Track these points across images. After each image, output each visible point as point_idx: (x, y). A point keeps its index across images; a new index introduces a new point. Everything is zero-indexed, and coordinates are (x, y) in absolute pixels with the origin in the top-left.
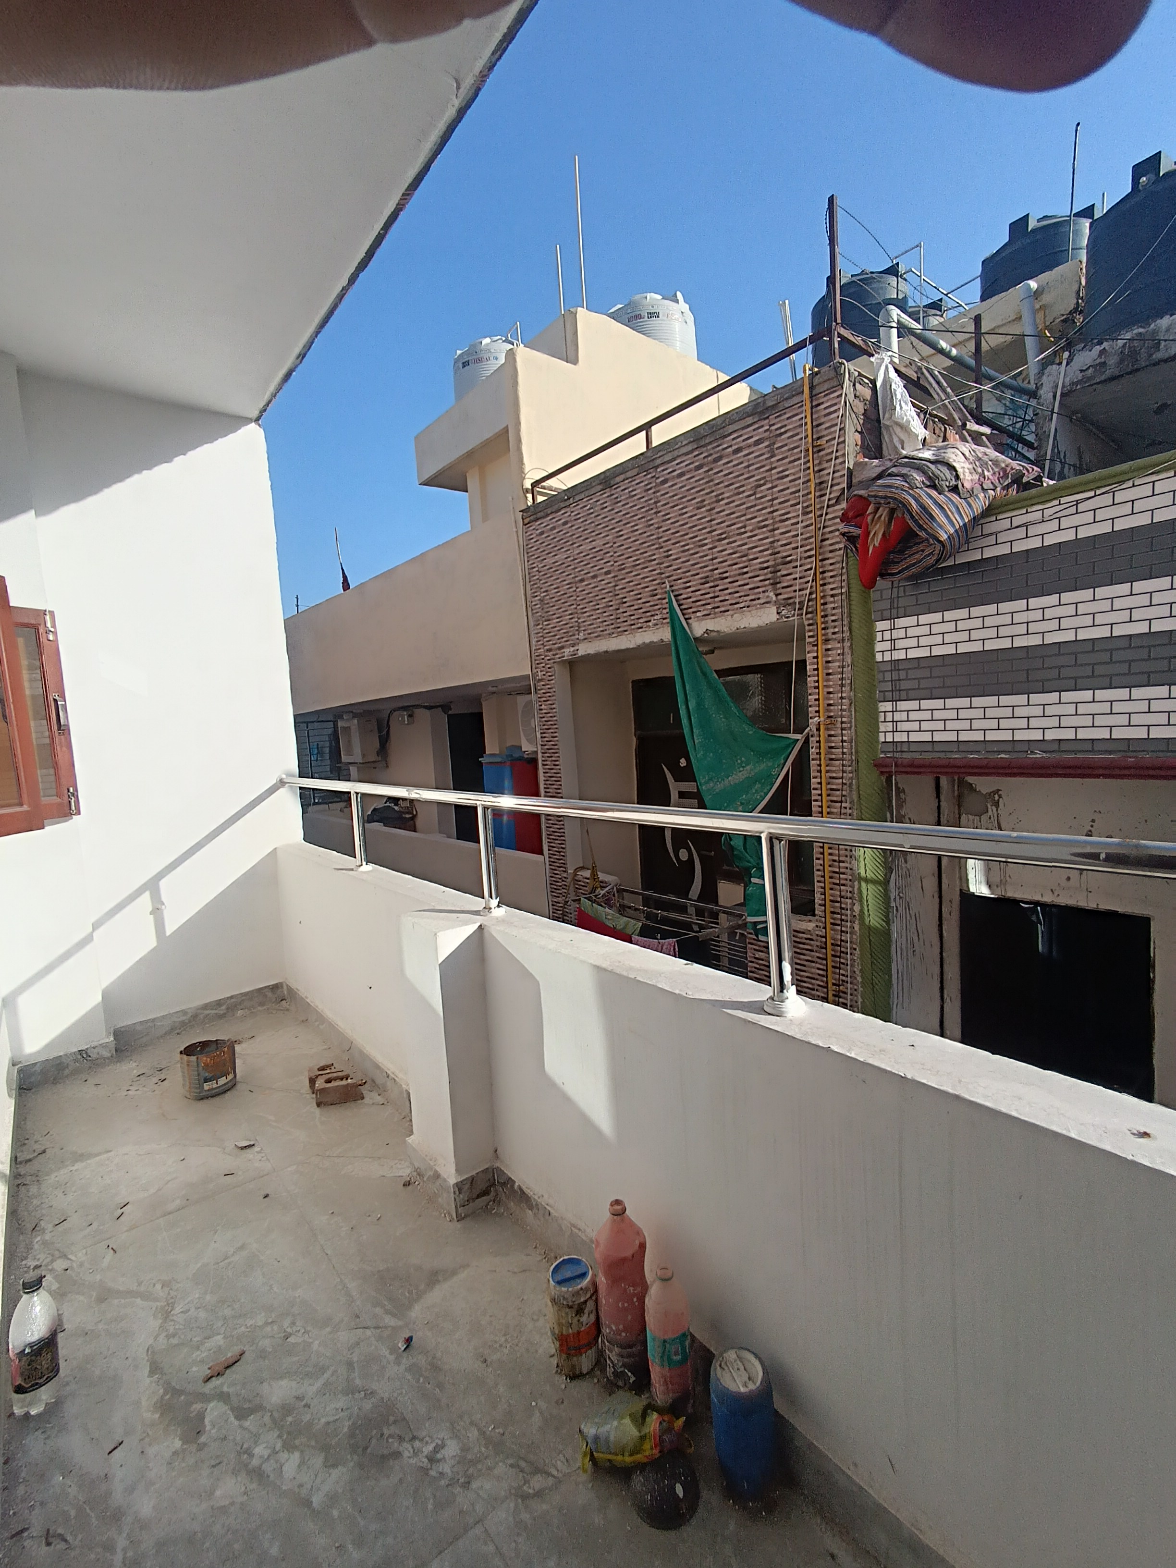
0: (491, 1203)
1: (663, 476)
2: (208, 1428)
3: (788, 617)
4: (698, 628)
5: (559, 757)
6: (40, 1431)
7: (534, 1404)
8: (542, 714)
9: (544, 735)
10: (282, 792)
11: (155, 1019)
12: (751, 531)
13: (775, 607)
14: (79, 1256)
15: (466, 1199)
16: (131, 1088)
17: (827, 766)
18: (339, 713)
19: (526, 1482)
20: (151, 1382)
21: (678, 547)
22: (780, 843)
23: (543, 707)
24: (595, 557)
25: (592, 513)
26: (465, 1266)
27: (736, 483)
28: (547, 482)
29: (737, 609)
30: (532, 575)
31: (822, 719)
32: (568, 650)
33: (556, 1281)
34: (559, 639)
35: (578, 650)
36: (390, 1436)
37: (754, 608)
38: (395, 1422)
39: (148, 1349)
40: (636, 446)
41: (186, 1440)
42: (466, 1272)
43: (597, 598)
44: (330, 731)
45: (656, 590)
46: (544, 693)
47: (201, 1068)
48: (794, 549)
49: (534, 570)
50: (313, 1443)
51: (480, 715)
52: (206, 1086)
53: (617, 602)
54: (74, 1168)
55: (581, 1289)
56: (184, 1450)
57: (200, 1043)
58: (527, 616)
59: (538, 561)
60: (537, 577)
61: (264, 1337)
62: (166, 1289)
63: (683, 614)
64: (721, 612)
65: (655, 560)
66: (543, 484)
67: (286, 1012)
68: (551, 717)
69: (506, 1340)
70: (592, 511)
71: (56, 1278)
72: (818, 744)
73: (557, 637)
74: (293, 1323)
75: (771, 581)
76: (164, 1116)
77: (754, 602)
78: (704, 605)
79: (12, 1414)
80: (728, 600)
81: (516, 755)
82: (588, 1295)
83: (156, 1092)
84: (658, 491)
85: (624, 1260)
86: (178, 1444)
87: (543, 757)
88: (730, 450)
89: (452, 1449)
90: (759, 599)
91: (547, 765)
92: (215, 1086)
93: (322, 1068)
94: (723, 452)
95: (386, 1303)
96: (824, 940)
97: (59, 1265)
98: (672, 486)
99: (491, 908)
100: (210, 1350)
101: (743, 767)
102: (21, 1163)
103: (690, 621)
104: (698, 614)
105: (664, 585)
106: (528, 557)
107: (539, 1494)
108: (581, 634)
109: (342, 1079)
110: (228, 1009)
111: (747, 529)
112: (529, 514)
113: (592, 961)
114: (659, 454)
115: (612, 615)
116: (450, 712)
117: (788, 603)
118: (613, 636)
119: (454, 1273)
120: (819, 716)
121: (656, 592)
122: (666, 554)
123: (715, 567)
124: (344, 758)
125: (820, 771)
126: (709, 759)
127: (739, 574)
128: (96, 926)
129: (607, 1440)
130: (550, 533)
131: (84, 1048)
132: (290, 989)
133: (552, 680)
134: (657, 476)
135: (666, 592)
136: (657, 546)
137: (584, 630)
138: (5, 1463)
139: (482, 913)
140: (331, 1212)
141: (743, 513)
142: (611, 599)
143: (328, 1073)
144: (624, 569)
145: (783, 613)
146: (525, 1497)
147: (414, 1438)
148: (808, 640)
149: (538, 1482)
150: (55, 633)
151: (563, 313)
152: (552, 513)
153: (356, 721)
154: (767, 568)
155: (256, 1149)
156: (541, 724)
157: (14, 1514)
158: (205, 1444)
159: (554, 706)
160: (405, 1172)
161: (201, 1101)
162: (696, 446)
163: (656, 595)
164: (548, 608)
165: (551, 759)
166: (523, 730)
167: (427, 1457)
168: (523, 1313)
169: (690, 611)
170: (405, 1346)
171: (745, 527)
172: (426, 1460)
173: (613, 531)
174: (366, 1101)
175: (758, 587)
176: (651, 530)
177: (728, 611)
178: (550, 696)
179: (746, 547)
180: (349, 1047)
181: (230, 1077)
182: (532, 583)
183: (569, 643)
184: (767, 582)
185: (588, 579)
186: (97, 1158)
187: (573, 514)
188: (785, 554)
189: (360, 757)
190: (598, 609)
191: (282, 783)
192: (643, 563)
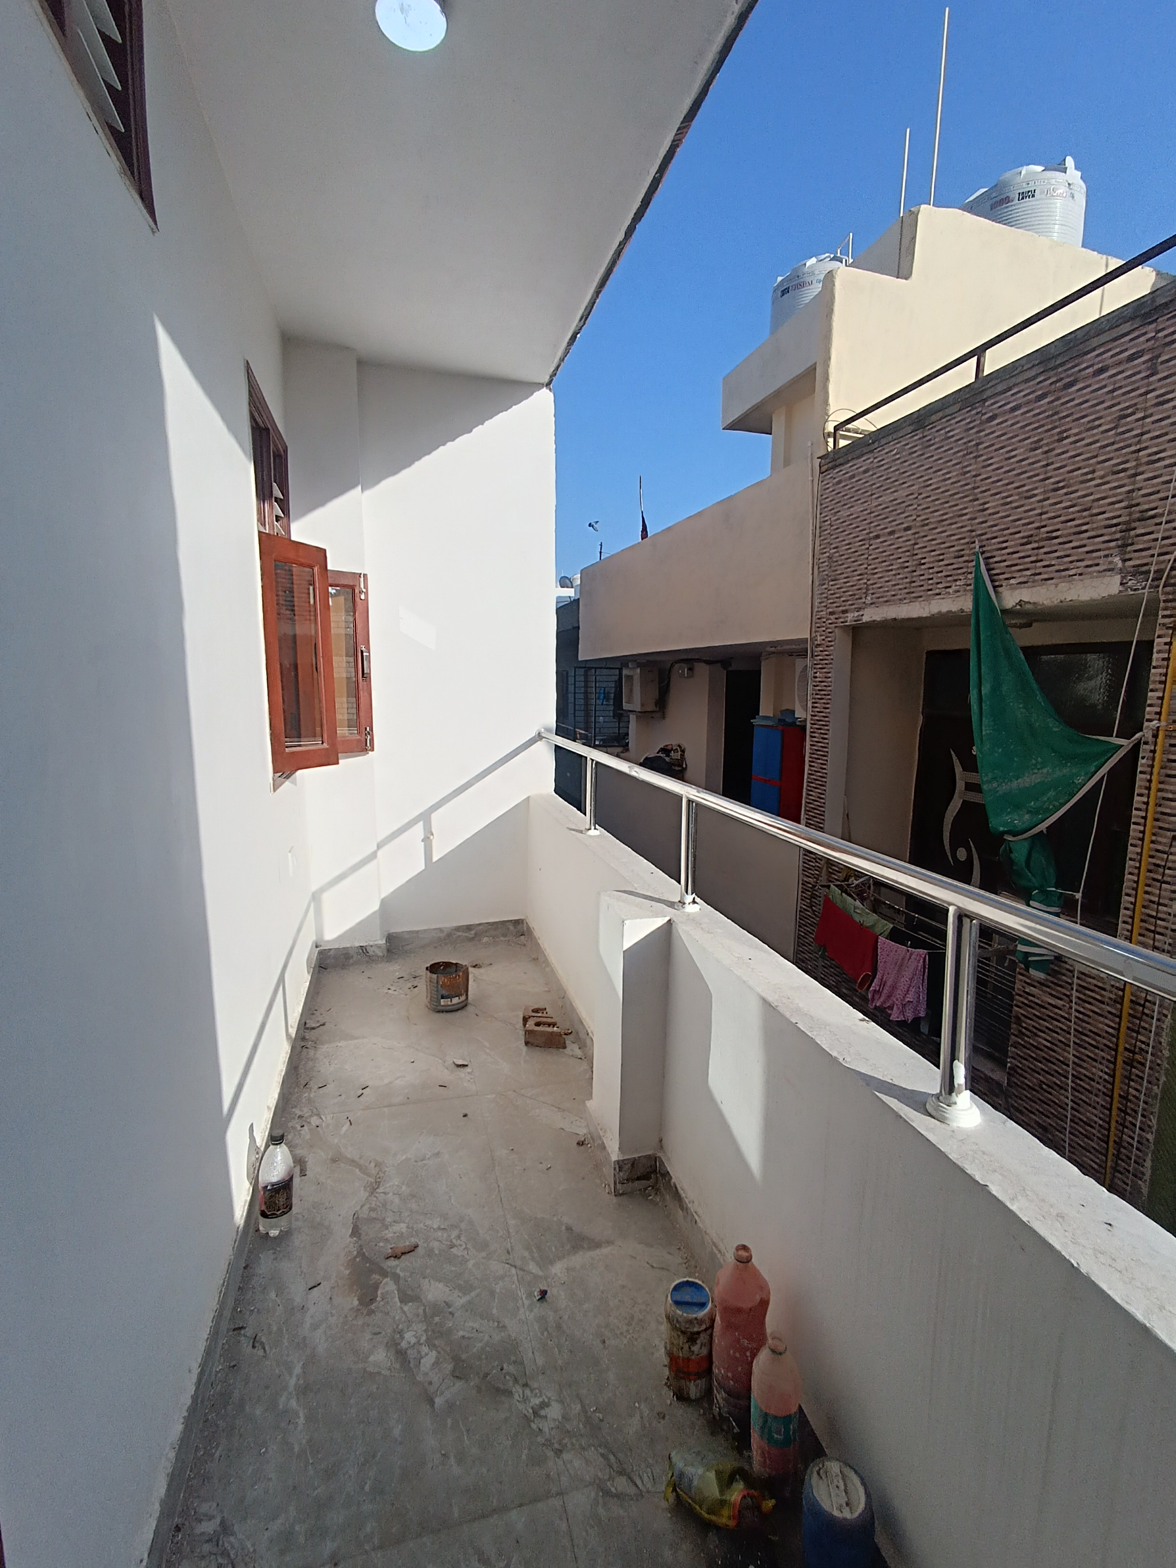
0: (650, 1188)
1: (991, 411)
2: (378, 1299)
3: (1135, 590)
4: (1010, 598)
5: (828, 730)
6: (271, 1251)
7: (637, 1405)
8: (816, 682)
9: (816, 705)
10: (540, 745)
11: (418, 931)
12: (1102, 477)
13: (1119, 576)
14: (328, 1118)
15: (626, 1178)
16: (391, 988)
17: (1160, 783)
18: (624, 661)
19: (611, 1478)
20: (350, 1242)
21: (998, 500)
22: (971, 921)
23: (818, 675)
24: (896, 510)
25: (898, 459)
26: (609, 1243)
27: (1091, 414)
28: (853, 423)
29: (1065, 577)
30: (823, 529)
31: (1163, 723)
32: (852, 615)
33: (675, 1299)
34: (843, 601)
35: (862, 615)
36: (508, 1373)
37: (1089, 576)
38: (515, 1362)
39: (354, 1215)
40: (965, 375)
41: (361, 1302)
42: (609, 1248)
43: (891, 557)
44: (617, 678)
45: (963, 550)
46: (821, 660)
47: (439, 986)
48: (1162, 499)
49: (826, 523)
50: (448, 1349)
51: (759, 673)
52: (443, 1002)
53: (915, 562)
54: (340, 1044)
55: (696, 1319)
56: (358, 1310)
57: (443, 962)
58: (813, 574)
59: (832, 514)
60: (829, 531)
61: (435, 1239)
62: (377, 1169)
63: (992, 581)
64: (1042, 580)
65: (966, 514)
66: (849, 426)
67: (523, 947)
68: (825, 686)
69: (628, 1331)
70: (898, 456)
71: (310, 1130)
72: (1151, 755)
73: (842, 599)
74: (459, 1237)
75: (1120, 543)
76: (408, 1019)
77: (1090, 569)
78: (1020, 570)
79: (258, 1230)
80: (1053, 565)
81: (789, 720)
82: (704, 1327)
83: (407, 996)
84: (983, 430)
85: (739, 1311)
86: (356, 1302)
87: (811, 728)
88: (1091, 370)
89: (554, 1412)
90: (1097, 565)
91: (815, 737)
92: (449, 1003)
93: (536, 1011)
94: (1079, 375)
95: (535, 1250)
96: (1121, 993)
97: (315, 1121)
98: (1002, 423)
99: (684, 903)
100: (395, 1233)
101: (1039, 769)
102: (307, 1029)
103: (1000, 589)
104: (1012, 581)
105: (973, 545)
106: (821, 509)
107: (619, 1496)
108: (869, 598)
109: (549, 1025)
110: (476, 934)
111: (1097, 474)
112: (828, 460)
113: (759, 990)
114: (990, 384)
115: (906, 578)
116: (730, 669)
117: (1140, 571)
118: (905, 601)
119: (598, 1245)
120: (1159, 720)
121: (962, 553)
122: (981, 507)
123: (1043, 523)
124: (626, 706)
125: (1149, 788)
126: (997, 755)
127: (1075, 534)
128: (379, 846)
129: (691, 1481)
130: (848, 482)
131: (364, 944)
132: (529, 928)
133: (831, 646)
134: (984, 411)
135: (974, 554)
136: (971, 498)
137: (873, 594)
138: (245, 1268)
139: (676, 907)
140: (511, 1148)
141: (1095, 454)
142: (907, 559)
143: (540, 1017)
144: (927, 525)
145: (1130, 583)
146: (607, 1493)
147: (526, 1385)
148: (1161, 620)
149: (621, 1484)
150: (366, 594)
151: (901, 215)
152: (853, 459)
153: (638, 670)
154: (1116, 525)
155: (468, 1070)
156: (814, 692)
157: (240, 1311)
158: (373, 1312)
159: (830, 675)
160: (582, 1132)
161: (438, 1014)
162: (1042, 370)
163: (962, 556)
164: (836, 566)
165: (820, 731)
166: (799, 696)
167: (532, 1408)
168: (651, 1309)
169: (1002, 577)
170: (540, 1297)
171: (1093, 472)
172: (531, 1411)
173: (920, 480)
174: (568, 1051)
175: (1099, 550)
176: (966, 479)
177: (1052, 579)
178: (826, 664)
179: (1092, 498)
180: (563, 996)
181: (463, 998)
182: (822, 538)
183: (853, 607)
184: (1113, 544)
185: (884, 535)
186: (356, 1041)
187: (876, 460)
188: (1146, 507)
189: (639, 706)
190: (892, 570)
191: (539, 737)
192: (951, 518)
